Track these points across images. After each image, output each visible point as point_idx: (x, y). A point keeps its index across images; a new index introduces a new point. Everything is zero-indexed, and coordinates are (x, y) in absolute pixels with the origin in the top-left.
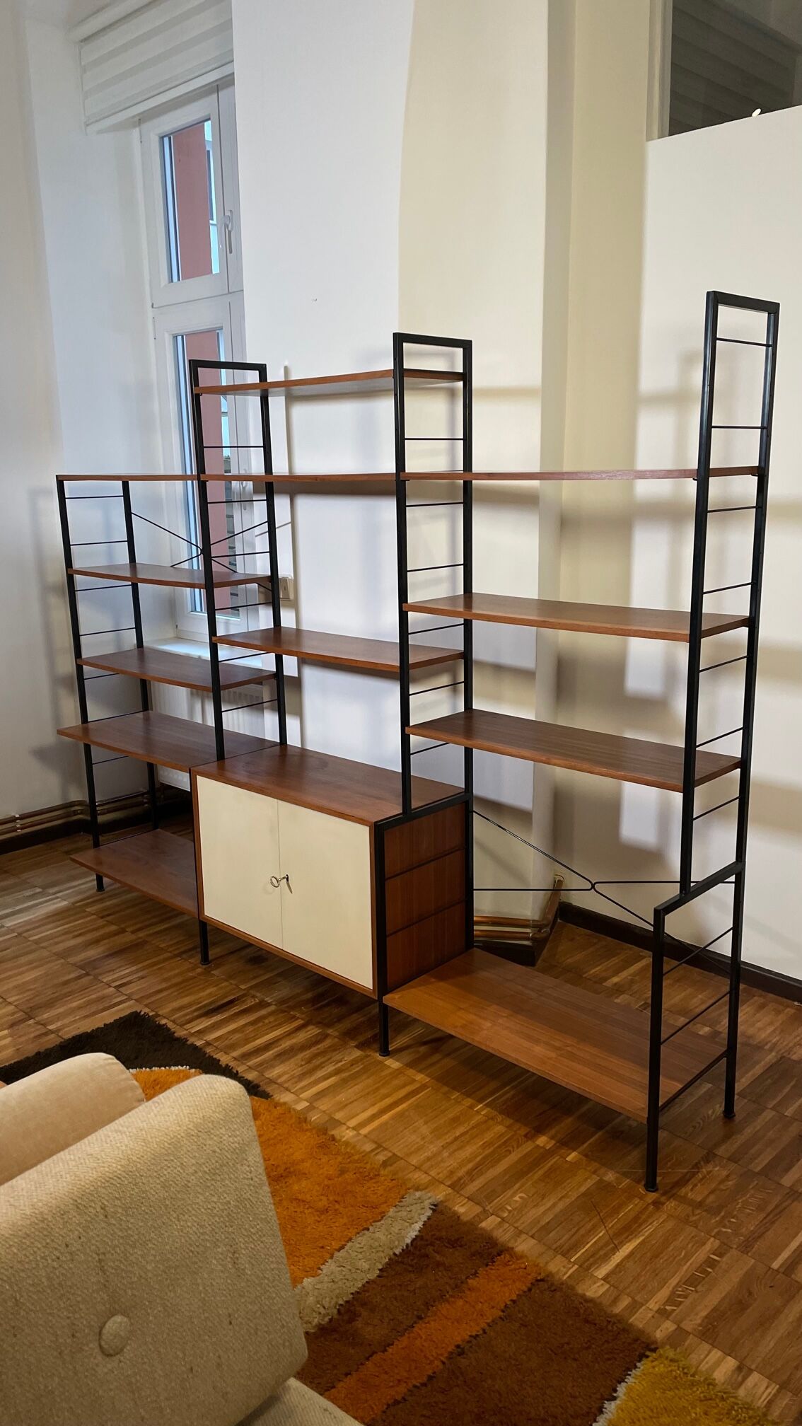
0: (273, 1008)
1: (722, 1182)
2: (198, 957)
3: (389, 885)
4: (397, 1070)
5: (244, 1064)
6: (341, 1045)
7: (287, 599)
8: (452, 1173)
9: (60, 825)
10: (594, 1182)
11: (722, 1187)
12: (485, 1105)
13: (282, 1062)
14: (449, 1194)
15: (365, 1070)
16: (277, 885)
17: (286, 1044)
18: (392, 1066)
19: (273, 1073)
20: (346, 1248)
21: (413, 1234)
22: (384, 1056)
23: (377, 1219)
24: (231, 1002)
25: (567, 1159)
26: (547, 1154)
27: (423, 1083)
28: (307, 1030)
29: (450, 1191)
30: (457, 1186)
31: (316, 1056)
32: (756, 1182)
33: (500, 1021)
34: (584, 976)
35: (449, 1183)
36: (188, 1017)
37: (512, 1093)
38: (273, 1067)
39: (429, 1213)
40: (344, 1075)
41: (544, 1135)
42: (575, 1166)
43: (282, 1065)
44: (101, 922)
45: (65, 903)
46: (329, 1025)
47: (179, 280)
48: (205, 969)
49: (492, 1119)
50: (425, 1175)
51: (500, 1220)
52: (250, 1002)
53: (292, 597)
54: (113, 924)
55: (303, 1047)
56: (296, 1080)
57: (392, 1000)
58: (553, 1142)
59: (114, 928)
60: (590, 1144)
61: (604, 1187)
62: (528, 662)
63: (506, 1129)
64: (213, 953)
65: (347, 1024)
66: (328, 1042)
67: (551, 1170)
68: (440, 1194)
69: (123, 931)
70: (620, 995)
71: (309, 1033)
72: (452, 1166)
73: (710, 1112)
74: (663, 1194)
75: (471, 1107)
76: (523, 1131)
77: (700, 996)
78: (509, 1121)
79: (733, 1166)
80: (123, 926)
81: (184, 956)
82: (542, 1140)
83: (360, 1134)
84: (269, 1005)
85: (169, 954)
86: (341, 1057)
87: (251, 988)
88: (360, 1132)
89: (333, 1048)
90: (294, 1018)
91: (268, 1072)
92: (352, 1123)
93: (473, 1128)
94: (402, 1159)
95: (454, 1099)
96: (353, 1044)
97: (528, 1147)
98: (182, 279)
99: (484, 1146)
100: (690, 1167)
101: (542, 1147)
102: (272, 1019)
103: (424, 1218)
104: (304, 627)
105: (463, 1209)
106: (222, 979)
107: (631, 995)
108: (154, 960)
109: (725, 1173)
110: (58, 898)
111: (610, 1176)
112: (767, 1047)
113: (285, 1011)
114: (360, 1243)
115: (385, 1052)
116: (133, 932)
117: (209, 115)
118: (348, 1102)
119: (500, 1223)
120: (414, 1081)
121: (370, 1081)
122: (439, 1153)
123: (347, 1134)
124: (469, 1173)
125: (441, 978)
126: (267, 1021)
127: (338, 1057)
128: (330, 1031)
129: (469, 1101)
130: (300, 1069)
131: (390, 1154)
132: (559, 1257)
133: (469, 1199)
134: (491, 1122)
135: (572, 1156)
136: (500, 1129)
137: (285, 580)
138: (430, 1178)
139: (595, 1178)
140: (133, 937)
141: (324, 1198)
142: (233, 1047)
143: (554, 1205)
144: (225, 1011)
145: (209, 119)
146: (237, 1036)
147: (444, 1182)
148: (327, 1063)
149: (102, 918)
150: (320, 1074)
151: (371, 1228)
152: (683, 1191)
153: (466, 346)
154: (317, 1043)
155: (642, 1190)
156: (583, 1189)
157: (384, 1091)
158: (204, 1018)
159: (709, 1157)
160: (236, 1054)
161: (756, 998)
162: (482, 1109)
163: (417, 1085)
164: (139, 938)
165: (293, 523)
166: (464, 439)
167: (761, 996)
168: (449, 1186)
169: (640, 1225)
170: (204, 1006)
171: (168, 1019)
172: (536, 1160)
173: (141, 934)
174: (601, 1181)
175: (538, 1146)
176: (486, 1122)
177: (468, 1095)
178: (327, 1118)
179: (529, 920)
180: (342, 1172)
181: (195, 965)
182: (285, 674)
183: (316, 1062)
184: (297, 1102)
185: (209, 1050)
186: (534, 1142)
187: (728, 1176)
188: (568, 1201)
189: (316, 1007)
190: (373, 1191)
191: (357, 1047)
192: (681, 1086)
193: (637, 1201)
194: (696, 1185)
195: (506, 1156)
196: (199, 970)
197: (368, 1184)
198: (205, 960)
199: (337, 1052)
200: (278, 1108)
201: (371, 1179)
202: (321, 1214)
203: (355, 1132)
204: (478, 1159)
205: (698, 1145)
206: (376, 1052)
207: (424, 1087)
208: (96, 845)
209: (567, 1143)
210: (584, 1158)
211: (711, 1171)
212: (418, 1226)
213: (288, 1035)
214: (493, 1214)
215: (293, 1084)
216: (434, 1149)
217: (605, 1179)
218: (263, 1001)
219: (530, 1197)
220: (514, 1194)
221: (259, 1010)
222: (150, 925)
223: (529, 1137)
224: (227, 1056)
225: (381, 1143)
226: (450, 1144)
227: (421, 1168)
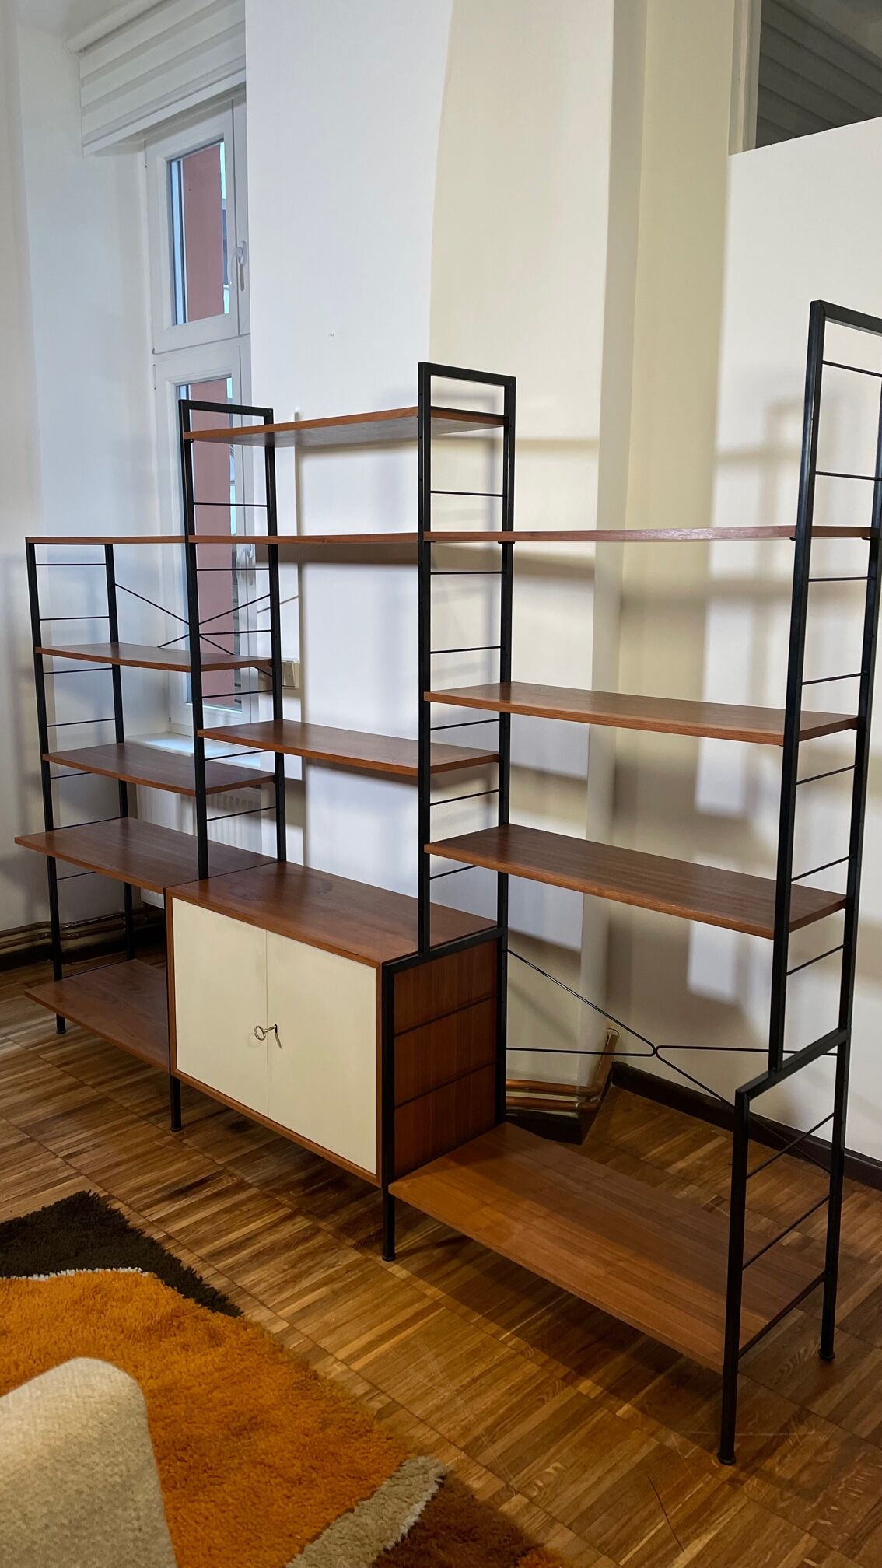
0: (254, 1191)
1: (819, 1452)
2: (168, 1122)
3: (399, 1044)
4: (404, 1280)
5: (210, 1266)
6: (335, 1244)
7: (291, 687)
8: (467, 1429)
9: (20, 951)
10: (652, 1448)
11: (820, 1459)
12: (513, 1333)
13: (262, 1264)
14: (463, 1460)
15: (362, 1280)
16: (262, 1037)
17: (267, 1240)
18: (397, 1275)
19: (246, 1281)
20: (323, 1537)
21: (411, 1520)
22: (388, 1261)
23: (364, 1496)
24: (203, 1183)
25: (617, 1414)
26: (594, 1405)
27: (436, 1299)
28: (293, 1222)
29: (463, 1456)
30: (472, 1450)
31: (302, 1258)
32: (863, 1454)
33: (535, 1222)
34: (642, 1159)
35: (462, 1444)
36: (146, 1201)
37: (548, 1317)
38: (248, 1271)
39: (434, 1489)
40: (337, 1286)
41: (587, 1378)
42: (628, 1422)
43: (260, 1269)
44: (58, 1072)
45: (17, 1047)
46: (322, 1216)
47: (185, 322)
48: (175, 1137)
49: (522, 1353)
50: (432, 1431)
51: (527, 1500)
52: (227, 1182)
53: (297, 685)
54: (71, 1075)
55: (287, 1246)
56: (275, 1290)
57: (400, 1189)
58: (599, 1389)
59: (70, 1080)
60: (648, 1392)
61: (665, 1455)
62: (578, 769)
63: (539, 1368)
64: (186, 1116)
65: (344, 1216)
66: (319, 1240)
67: (596, 1430)
68: (451, 1459)
69: (82, 1084)
70: (687, 1185)
71: (296, 1226)
72: (467, 1420)
73: (802, 1351)
74: (742, 1469)
75: (495, 1336)
76: (563, 1371)
77: (787, 1190)
78: (544, 1357)
79: (833, 1429)
80: (82, 1078)
81: (152, 1119)
82: (586, 1386)
83: (352, 1370)
84: (250, 1186)
85: (134, 1116)
86: (334, 1261)
87: (230, 1163)
88: (352, 1367)
89: (327, 1248)
90: (279, 1205)
91: (239, 1280)
92: (342, 1354)
93: (497, 1365)
94: (403, 1407)
95: (473, 1323)
96: (350, 1242)
97: (568, 1394)
98: (189, 321)
99: (510, 1393)
100: (778, 1428)
101: (586, 1396)
102: (251, 1206)
103: (427, 1496)
104: (311, 720)
105: (479, 1483)
106: (195, 1150)
107: (700, 1186)
108: (115, 1123)
109: (822, 1439)
110: (9, 1040)
111: (673, 1440)
112: (872, 1261)
113: (269, 1196)
114: (340, 1532)
115: (390, 1255)
116: (93, 1087)
117: (223, 134)
118: (339, 1324)
119: (527, 1505)
120: (425, 1296)
121: (368, 1296)
122: (451, 1401)
123: (332, 1369)
124: (489, 1430)
125: (463, 1161)
126: (244, 1209)
127: (331, 1260)
128: (322, 1224)
129: (494, 1327)
130: (282, 1275)
131: (388, 1400)
132: (604, 1558)
133: (489, 1468)
134: (521, 1358)
135: (625, 1410)
136: (531, 1368)
137: (289, 664)
138: (438, 1436)
139: (654, 1443)
140: (94, 1092)
141: (297, 1463)
142: (199, 1243)
143: (600, 1480)
144: (194, 1193)
145: (222, 140)
146: (205, 1228)
147: (456, 1443)
148: (315, 1269)
149: (59, 1067)
150: (305, 1283)
151: (356, 1508)
152: (768, 1464)
153: (509, 384)
154: (305, 1240)
155: (715, 1462)
156: (637, 1459)
157: (385, 1310)
158: (167, 1202)
159: (802, 1416)
160: (203, 1251)
161: (856, 1194)
162: (510, 1339)
163: (427, 1302)
164: (101, 1094)
165: (301, 597)
166: (504, 496)
167: (862, 1191)
168: (463, 1449)
169: (712, 1513)
170: (169, 1186)
171: (122, 1202)
172: (574, 1417)
173: (103, 1089)
174: (661, 1447)
175: (580, 1393)
176: (513, 1357)
177: (492, 1317)
178: (310, 1345)
179: (575, 1087)
180: (325, 1424)
181: (165, 1131)
182: (285, 776)
183: (302, 1267)
184: (273, 1321)
185: (168, 1246)
186: (575, 1387)
187: (827, 1443)
188: (616, 1475)
189: (307, 1191)
190: (363, 1453)
191: (356, 1247)
192: (767, 1322)
193: (708, 1477)
194: (785, 1456)
195: (537, 1408)
196: (168, 1138)
197: (357, 1444)
198: (177, 1125)
199: (329, 1253)
200: (248, 1330)
201: (361, 1436)
202: (292, 1487)
203: (346, 1367)
204: (501, 1411)
205: (788, 1398)
206: (379, 1255)
207: (436, 1305)
208: (58, 976)
209: (618, 1390)
210: (639, 1414)
211: (805, 1436)
212: (419, 1508)
213: (270, 1228)
214: (518, 1492)
215: (271, 1296)
216: (446, 1394)
217: (667, 1444)
218: (242, 1181)
219: (568, 1469)
220: (548, 1463)
221: (236, 1193)
222: (115, 1078)
223: (569, 1380)
224: (191, 1255)
225: (378, 1384)
226: (465, 1387)
227: (427, 1422)
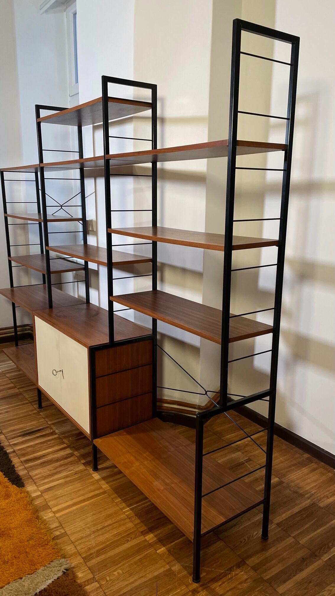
0: (57, 436)
1: (241, 583)
2: (37, 405)
3: (98, 382)
4: (96, 480)
5: (23, 465)
6: (77, 462)
7: (93, 231)
8: (89, 549)
10: (165, 570)
11: (240, 587)
12: (130, 509)
13: (42, 467)
14: (81, 563)
15: (80, 478)
16: (55, 374)
17: (50, 457)
18: (95, 478)
19: (34, 473)
20: (4, 588)
21: (43, 587)
22: (94, 471)
23: (30, 573)
24: (39, 431)
25: (158, 552)
26: (151, 545)
27: (105, 490)
28: (65, 450)
29: (82, 561)
30: (86, 559)
31: (61, 466)
32: (261, 587)
33: (146, 463)
34: (222, 438)
35: (84, 556)
36: (13, 436)
37: (149, 503)
38: (36, 469)
39: (60, 574)
40: (68, 479)
41: (152, 533)
42: (161, 556)
43: (41, 469)
44: (9, 382)
46: (77, 449)
48: (38, 411)
49: (129, 518)
50: (75, 548)
51: (99, 585)
52: (48, 431)
53: (95, 230)
54: (13, 383)
55: (57, 460)
56: (43, 478)
57: (98, 442)
58: (155, 539)
59: (12, 385)
60: (175, 543)
61: (169, 573)
62: (198, 268)
63: (134, 526)
64: (43, 404)
65: (83, 451)
66: (71, 459)
67: (145, 557)
68: (75, 561)
69: (15, 387)
70: (237, 452)
71: (65, 452)
72: (92, 545)
73: (255, 533)
74: (201, 586)
75: (122, 509)
76: (144, 528)
77: (281, 458)
78: (138, 521)
79: (252, 573)
80: (16, 385)
81: (33, 403)
82: (150, 537)
83: (55, 516)
84: (56, 434)
85: (27, 401)
86: (72, 469)
87: (53, 424)
88: (56, 515)
89: (72, 463)
90: (63, 443)
91: (31, 472)
92: (54, 509)
93: (116, 522)
94: (68, 535)
95: (115, 502)
96: (83, 461)
97: (142, 538)
99: (115, 535)
100: (226, 569)
101: (148, 541)
102: (52, 442)
103: (56, 577)
104: (100, 246)
105: (82, 575)
106: (43, 417)
107: (243, 453)
108: (19, 403)
109: (245, 577)
111: (176, 567)
112: (307, 496)
113: (61, 439)
114: (12, 587)
115: (96, 469)
116: (18, 389)
118: (61, 495)
119: (98, 588)
120: (102, 488)
121: (79, 485)
122: (90, 535)
123: (47, 515)
124: (98, 551)
125: (129, 433)
126: (49, 443)
127: (72, 468)
128: (76, 453)
129: (124, 505)
130: (49, 472)
131: (63, 531)
133: (89, 568)
134: (128, 520)
135: (162, 550)
136: (130, 525)
137: (92, 221)
138: (76, 550)
139: (167, 567)
140: (17, 391)
141: (10, 554)
142: (24, 455)
143: (135, 581)
144: (34, 435)
146: (29, 449)
147: (81, 555)
148: (63, 471)
150: (56, 477)
151: (24, 578)
152: (214, 586)
153: (154, 88)
154: (66, 458)
155: (190, 580)
156: (156, 573)
157: (82, 492)
158: (22, 437)
159: (241, 564)
160: (23, 459)
161: (313, 464)
162: (128, 511)
163: (101, 491)
164: (20, 392)
167: (316, 463)
168: (83, 558)
170: (25, 431)
171: (4, 435)
172: (139, 549)
173: (21, 390)
174: (170, 570)
175: (146, 540)
176: (125, 519)
177: (124, 501)
178: (44, 503)
179: (196, 405)
180: (31, 538)
181: (35, 408)
182: (89, 267)
183: (58, 470)
184: (35, 491)
185: (11, 455)
186: (145, 537)
187: (246, 579)
188: (143, 580)
189: (76, 438)
190: (39, 554)
191: (84, 464)
192: (224, 520)
193: (184, 587)
194: (224, 583)
195: (125, 543)
196: (35, 411)
197: (39, 550)
198: (40, 406)
199: (73, 465)
200: (22, 494)
201: (42, 546)
202: (3, 564)
203: (54, 515)
204: (108, 543)
205: (238, 555)
206: (92, 468)
207: (105, 492)
208: (17, 345)
209: (162, 541)
210: (167, 552)
211: (237, 574)
212: (50, 582)
213: (55, 452)
214: (97, 581)
215: (40, 480)
216: (89, 532)
217: (173, 569)
218: (54, 432)
219: (123, 573)
220: (115, 571)
221: (48, 436)
222: (28, 386)
223: (143, 533)
224: (19, 459)
225: (63, 524)
226: (98, 530)
227: (74, 544)
